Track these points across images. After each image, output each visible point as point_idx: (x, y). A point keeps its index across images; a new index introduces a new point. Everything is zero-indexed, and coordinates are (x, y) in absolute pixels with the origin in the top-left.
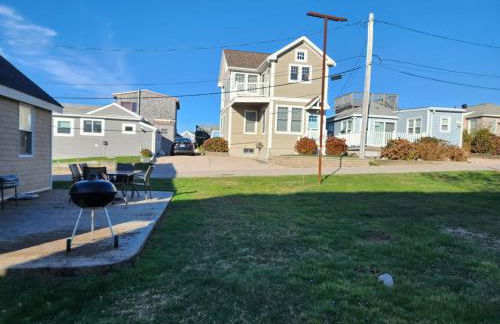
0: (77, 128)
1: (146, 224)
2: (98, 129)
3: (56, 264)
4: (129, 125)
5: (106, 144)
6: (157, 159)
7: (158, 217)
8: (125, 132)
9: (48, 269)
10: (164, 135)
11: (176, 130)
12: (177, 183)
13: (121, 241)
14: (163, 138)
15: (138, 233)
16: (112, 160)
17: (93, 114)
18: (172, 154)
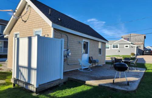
0: (111, 47)
1: (137, 79)
2: (117, 47)
3: (111, 86)
4: (127, 45)
5: (119, 51)
6: (137, 56)
7: (141, 77)
8: (125, 48)
9: (109, 87)
10: (139, 48)
11: (144, 46)
12: (146, 66)
13: (129, 83)
14: (139, 49)
15: (135, 82)
16: (121, 56)
17: (116, 43)
18: (143, 55)
